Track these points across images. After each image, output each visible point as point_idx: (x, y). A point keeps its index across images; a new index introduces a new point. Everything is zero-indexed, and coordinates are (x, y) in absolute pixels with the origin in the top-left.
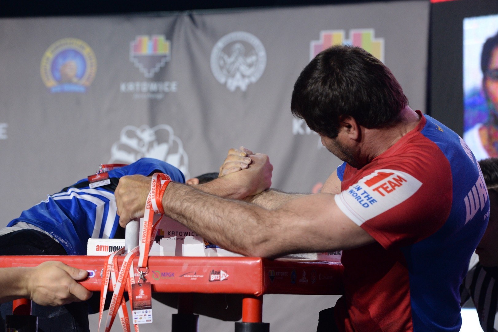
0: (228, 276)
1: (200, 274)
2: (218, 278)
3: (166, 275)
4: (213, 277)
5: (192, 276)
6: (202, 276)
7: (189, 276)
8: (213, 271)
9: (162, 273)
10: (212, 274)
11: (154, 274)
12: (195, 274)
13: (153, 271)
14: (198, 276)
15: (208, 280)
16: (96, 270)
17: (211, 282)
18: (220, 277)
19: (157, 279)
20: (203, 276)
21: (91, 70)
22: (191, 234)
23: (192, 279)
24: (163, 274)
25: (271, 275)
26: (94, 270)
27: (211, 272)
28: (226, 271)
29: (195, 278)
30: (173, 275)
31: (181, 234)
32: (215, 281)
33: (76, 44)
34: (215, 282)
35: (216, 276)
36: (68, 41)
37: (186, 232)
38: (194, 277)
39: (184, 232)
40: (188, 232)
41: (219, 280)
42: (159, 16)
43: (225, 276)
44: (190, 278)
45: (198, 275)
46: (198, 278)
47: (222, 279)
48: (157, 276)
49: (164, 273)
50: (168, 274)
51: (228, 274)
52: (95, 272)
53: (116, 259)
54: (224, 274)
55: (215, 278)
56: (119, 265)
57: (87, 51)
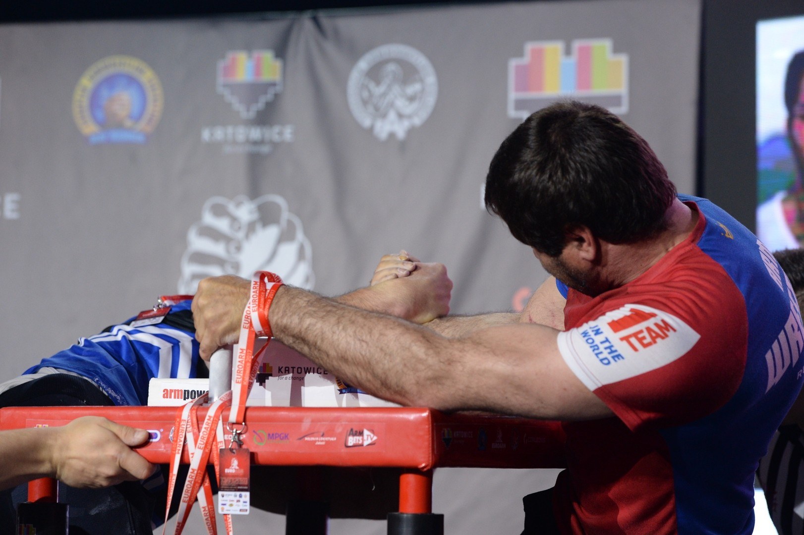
0: (375, 438)
1: (331, 436)
2: (360, 442)
3: (276, 437)
4: (352, 440)
5: (317, 439)
6: (333, 439)
7: (313, 439)
8: (352, 430)
9: (269, 435)
10: (349, 435)
11: (256, 436)
12: (323, 435)
13: (254, 431)
14: (327, 439)
15: (344, 444)
16: (162, 430)
17: (347, 449)
18: (363, 440)
19: (262, 444)
20: (335, 439)
21: (155, 107)
22: (316, 370)
23: (318, 443)
24: (271, 436)
25: (446, 437)
26: (158, 430)
27: (348, 434)
28: (372, 431)
29: (322, 441)
30: (286, 437)
31: (299, 371)
32: (354, 446)
33: (130, 65)
34: (353, 448)
35: (356, 439)
36: (117, 59)
37: (308, 368)
38: (320, 441)
39: (304, 368)
40: (311, 368)
41: (362, 445)
42: (264, 20)
43: (372, 439)
44: (315, 441)
45: (328, 436)
46: (327, 442)
47: (366, 443)
48: (261, 438)
49: (273, 434)
50: (280, 436)
51: (377, 436)
52: (161, 433)
53: (194, 412)
54: (370, 435)
55: (355, 442)
56: (199, 421)
57: (147, 76)
